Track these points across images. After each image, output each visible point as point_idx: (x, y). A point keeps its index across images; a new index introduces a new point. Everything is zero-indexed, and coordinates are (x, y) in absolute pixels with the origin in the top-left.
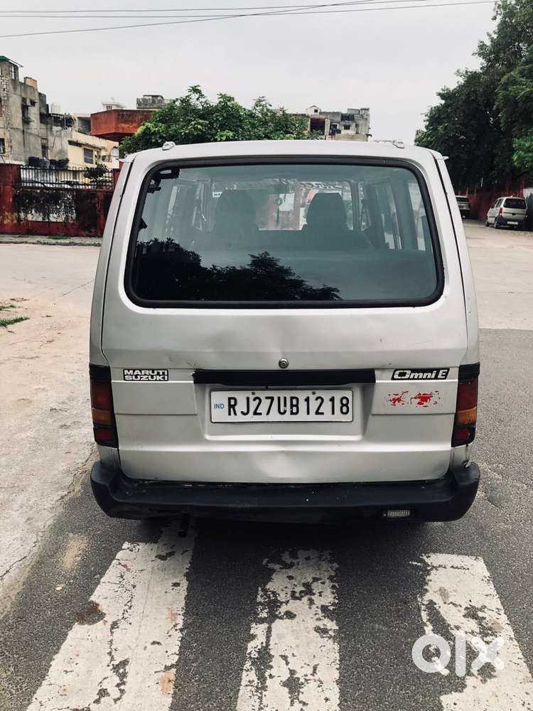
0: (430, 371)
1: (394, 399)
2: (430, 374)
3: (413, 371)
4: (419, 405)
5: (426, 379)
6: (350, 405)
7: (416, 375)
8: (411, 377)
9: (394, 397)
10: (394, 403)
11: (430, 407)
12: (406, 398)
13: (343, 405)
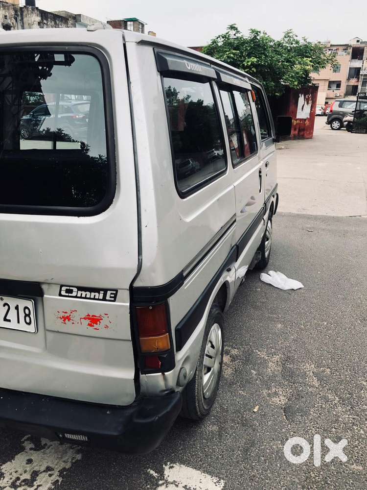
0: (97, 290)
1: (63, 317)
2: (97, 294)
3: (80, 289)
4: (89, 327)
5: (94, 299)
6: (32, 316)
7: (84, 294)
8: (79, 295)
9: (63, 314)
10: (64, 320)
11: (100, 330)
12: (76, 317)
13: (26, 315)
